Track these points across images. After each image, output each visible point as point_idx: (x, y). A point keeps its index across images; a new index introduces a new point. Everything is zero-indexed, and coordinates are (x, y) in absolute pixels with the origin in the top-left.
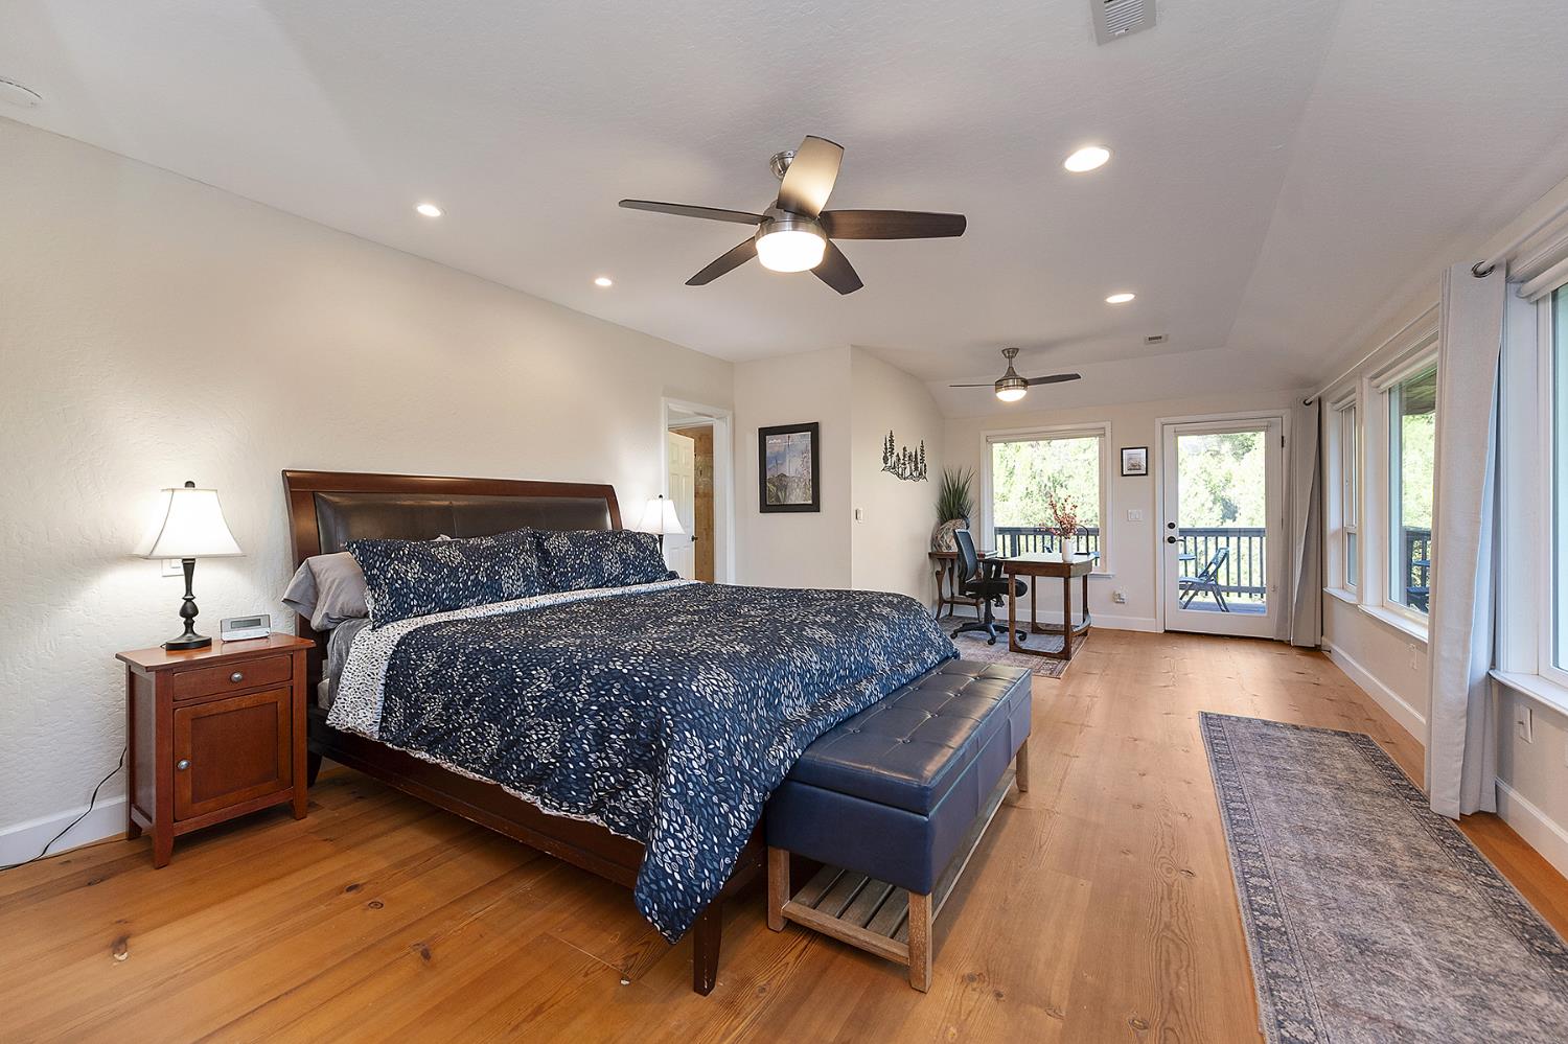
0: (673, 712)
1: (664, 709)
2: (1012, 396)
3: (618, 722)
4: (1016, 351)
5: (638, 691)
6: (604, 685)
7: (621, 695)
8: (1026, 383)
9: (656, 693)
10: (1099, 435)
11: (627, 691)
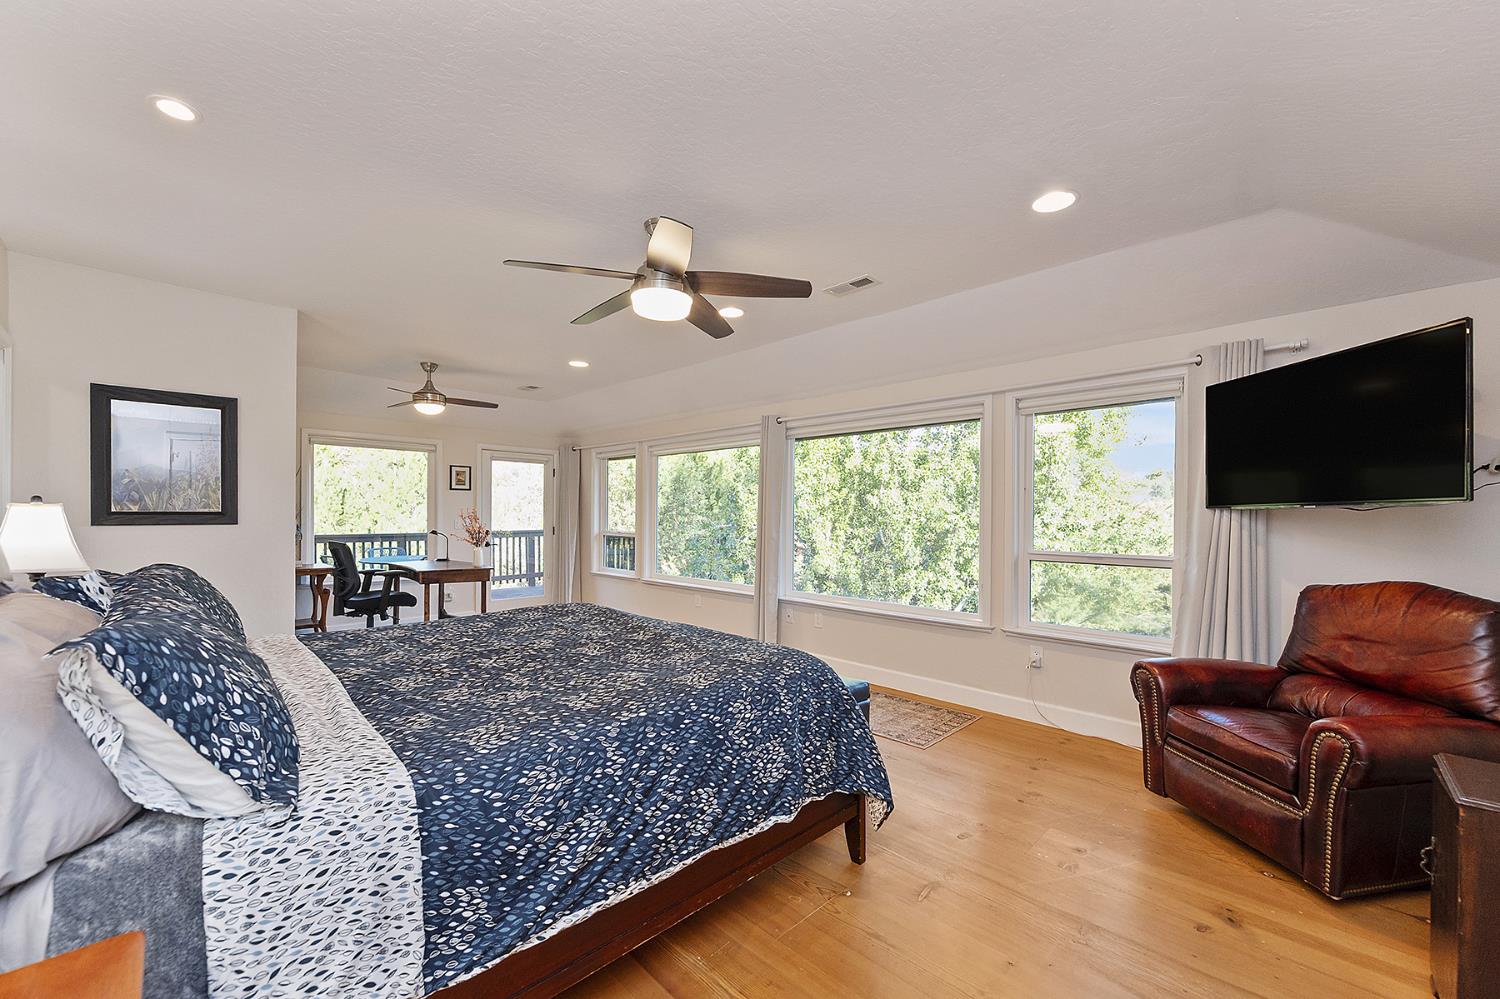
0: (711, 710)
1: (704, 715)
2: (429, 409)
3: (666, 761)
4: (434, 366)
5: (671, 720)
6: (635, 737)
7: (659, 735)
8: (447, 400)
9: (687, 710)
10: (429, 451)
11: (662, 727)
